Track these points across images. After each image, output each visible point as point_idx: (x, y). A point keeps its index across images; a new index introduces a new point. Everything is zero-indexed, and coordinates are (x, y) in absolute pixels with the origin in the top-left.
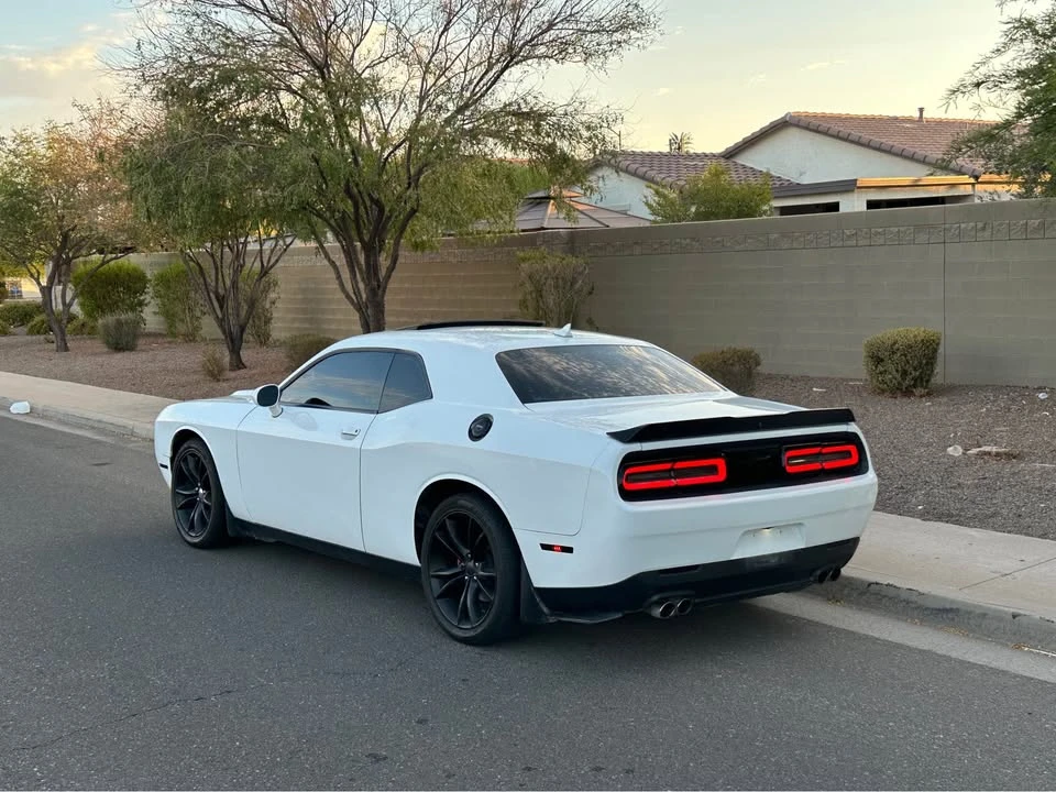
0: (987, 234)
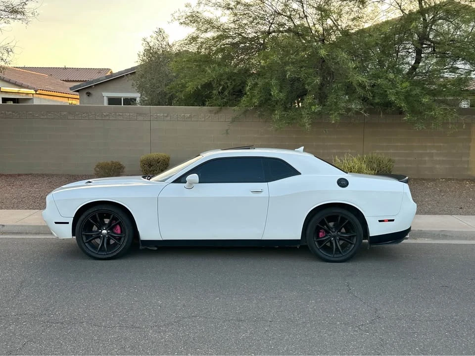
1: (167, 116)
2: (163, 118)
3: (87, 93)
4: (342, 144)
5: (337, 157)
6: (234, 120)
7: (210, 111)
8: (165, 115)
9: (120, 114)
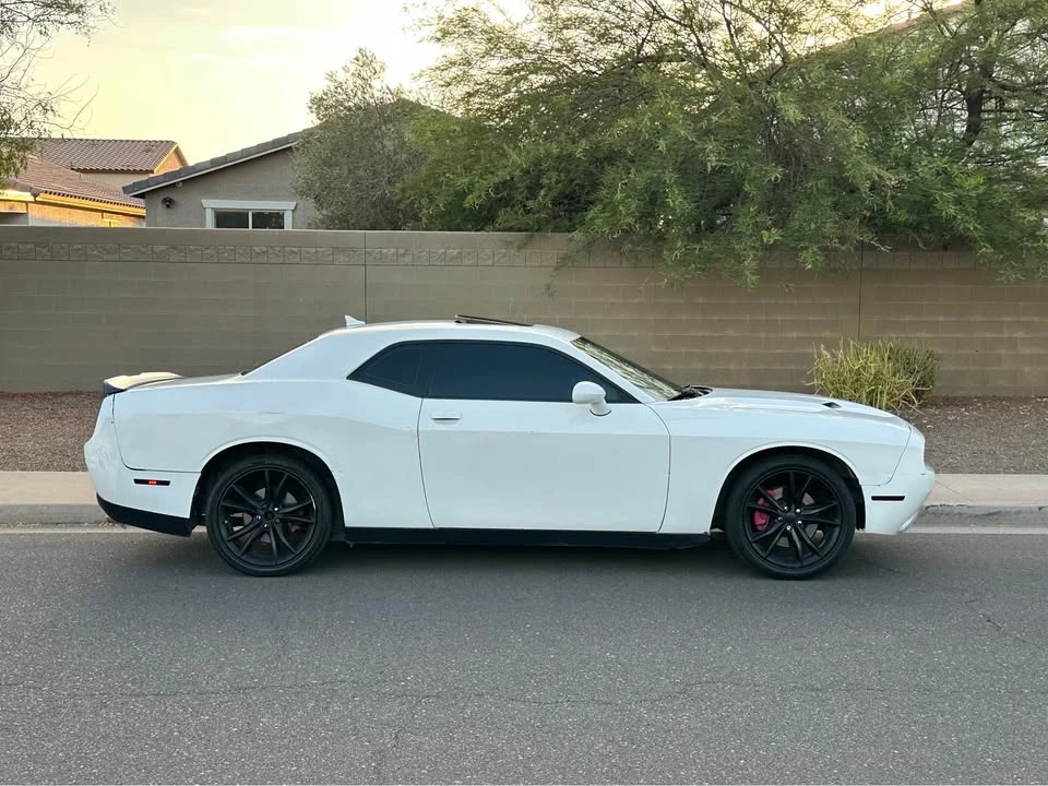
0: (408, 259)
1: (404, 255)
2: (395, 258)
3: (165, 201)
4: (811, 318)
5: (822, 346)
6: (564, 263)
7: (508, 244)
8: (401, 251)
9: (295, 249)
